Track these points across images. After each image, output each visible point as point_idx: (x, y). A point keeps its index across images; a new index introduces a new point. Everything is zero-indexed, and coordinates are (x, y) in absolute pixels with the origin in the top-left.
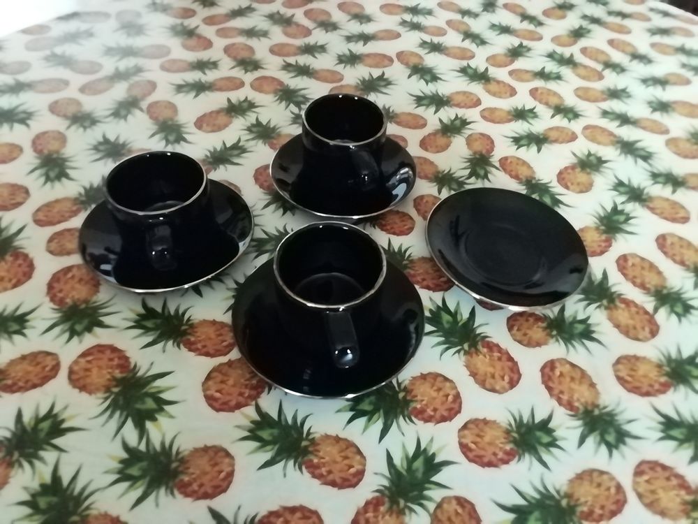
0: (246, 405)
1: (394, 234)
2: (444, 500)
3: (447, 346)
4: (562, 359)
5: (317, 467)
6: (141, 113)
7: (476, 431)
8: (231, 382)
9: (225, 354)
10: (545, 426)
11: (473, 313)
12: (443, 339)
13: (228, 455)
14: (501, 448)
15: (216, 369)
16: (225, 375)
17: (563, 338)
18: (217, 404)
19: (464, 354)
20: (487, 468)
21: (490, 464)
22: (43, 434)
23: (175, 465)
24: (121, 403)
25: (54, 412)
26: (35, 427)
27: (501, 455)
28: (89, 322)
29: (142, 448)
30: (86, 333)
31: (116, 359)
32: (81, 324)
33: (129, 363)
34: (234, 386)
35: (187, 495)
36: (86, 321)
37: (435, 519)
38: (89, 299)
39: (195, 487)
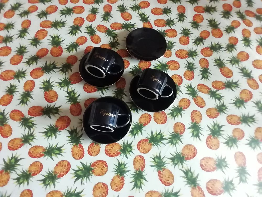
0: (166, 116)
1: (128, 66)
2: (197, 88)
4: (176, 52)
5: (185, 107)
6: (33, 118)
7: (186, 76)
8: (159, 118)
10: (189, 64)
11: (159, 62)
13: (177, 123)
15: (155, 120)
16: (157, 119)
17: (171, 49)
18: (165, 122)
19: (169, 69)
21: (193, 77)
22: (159, 161)
23: (176, 134)
24: (156, 142)
25: (154, 158)
26: (156, 162)
27: (192, 74)
28: (128, 147)
29: (170, 139)
30: (132, 148)
31: (143, 142)
32: (128, 149)
33: (146, 139)
34: (161, 118)
35: (183, 133)
36: (128, 148)
37: (200, 91)
38: (120, 146)
39: (182, 131)
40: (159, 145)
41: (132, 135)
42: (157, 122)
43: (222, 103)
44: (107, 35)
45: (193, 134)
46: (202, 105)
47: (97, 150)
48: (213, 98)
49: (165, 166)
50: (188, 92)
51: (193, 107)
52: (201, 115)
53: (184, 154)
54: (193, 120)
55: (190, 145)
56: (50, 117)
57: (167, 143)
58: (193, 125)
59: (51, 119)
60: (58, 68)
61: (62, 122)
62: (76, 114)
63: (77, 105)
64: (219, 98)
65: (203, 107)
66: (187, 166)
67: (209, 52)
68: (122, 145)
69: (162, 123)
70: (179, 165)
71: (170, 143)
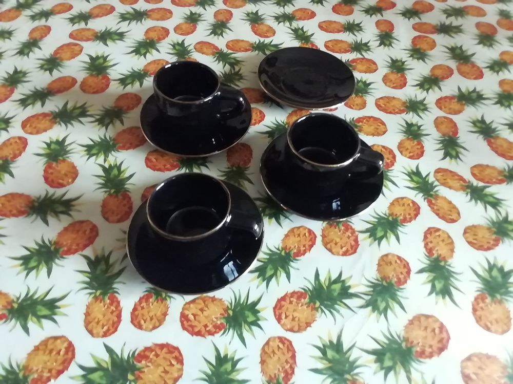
0: (357, 237)
1: (261, 121)
2: (435, 177)
4: (376, 100)
5: (405, 218)
7: (404, 149)
8: (338, 240)
9: (316, 237)
10: (410, 125)
13: (387, 255)
14: (415, 145)
15: (325, 244)
16: (331, 241)
17: (365, 94)
18: (353, 249)
20: (424, 155)
21: (422, 153)
22: (337, 356)
23: (385, 283)
24: (329, 303)
25: (322, 346)
26: (329, 361)
27: (419, 147)
28: (249, 311)
29: (368, 298)
30: (259, 314)
31: (292, 299)
32: (248, 317)
33: (298, 292)
34: (341, 239)
35: (405, 282)
36: (247, 313)
37: (444, 184)
38: (225, 307)
39: (402, 277)
40: (338, 312)
41: (260, 278)
42: (330, 250)
43: (504, 214)
44: (216, 60)
45: (433, 286)
46: (450, 217)
47: (159, 314)
48: (479, 202)
49: (357, 374)
50: (412, 185)
51: (428, 218)
52: (450, 241)
53: (410, 340)
54: (430, 251)
55: (427, 317)
56: (46, 222)
57: (361, 307)
58: (433, 264)
59: (48, 225)
60: (91, 116)
61: (74, 236)
62: (116, 218)
63: (120, 197)
64: (496, 204)
65: (453, 221)
66: (423, 378)
67: (455, 106)
68: (231, 304)
69: (345, 254)
70: (399, 373)
71: (370, 308)
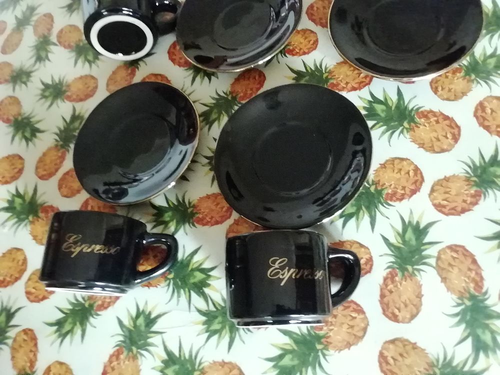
1: (304, 53)
2: (439, 252)
3: (391, 131)
4: (488, 97)
6: (56, 47)
7: (442, 190)
9: (229, 217)
10: (495, 161)
11: (399, 93)
12: (385, 127)
14: (467, 194)
15: (230, 230)
17: (482, 78)
19: (408, 132)
20: (462, 215)
21: (463, 211)
24: (180, 283)
25: (141, 310)
26: (135, 326)
27: (469, 200)
37: (439, 269)
41: (154, 217)
45: (281, 357)
46: (396, 311)
48: (463, 326)
50: (394, 239)
52: (360, 334)
56: (76, 63)
59: (75, 66)
61: (81, 86)
65: (394, 318)
71: (204, 318)
